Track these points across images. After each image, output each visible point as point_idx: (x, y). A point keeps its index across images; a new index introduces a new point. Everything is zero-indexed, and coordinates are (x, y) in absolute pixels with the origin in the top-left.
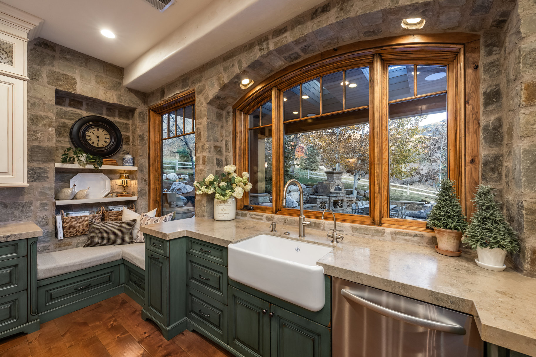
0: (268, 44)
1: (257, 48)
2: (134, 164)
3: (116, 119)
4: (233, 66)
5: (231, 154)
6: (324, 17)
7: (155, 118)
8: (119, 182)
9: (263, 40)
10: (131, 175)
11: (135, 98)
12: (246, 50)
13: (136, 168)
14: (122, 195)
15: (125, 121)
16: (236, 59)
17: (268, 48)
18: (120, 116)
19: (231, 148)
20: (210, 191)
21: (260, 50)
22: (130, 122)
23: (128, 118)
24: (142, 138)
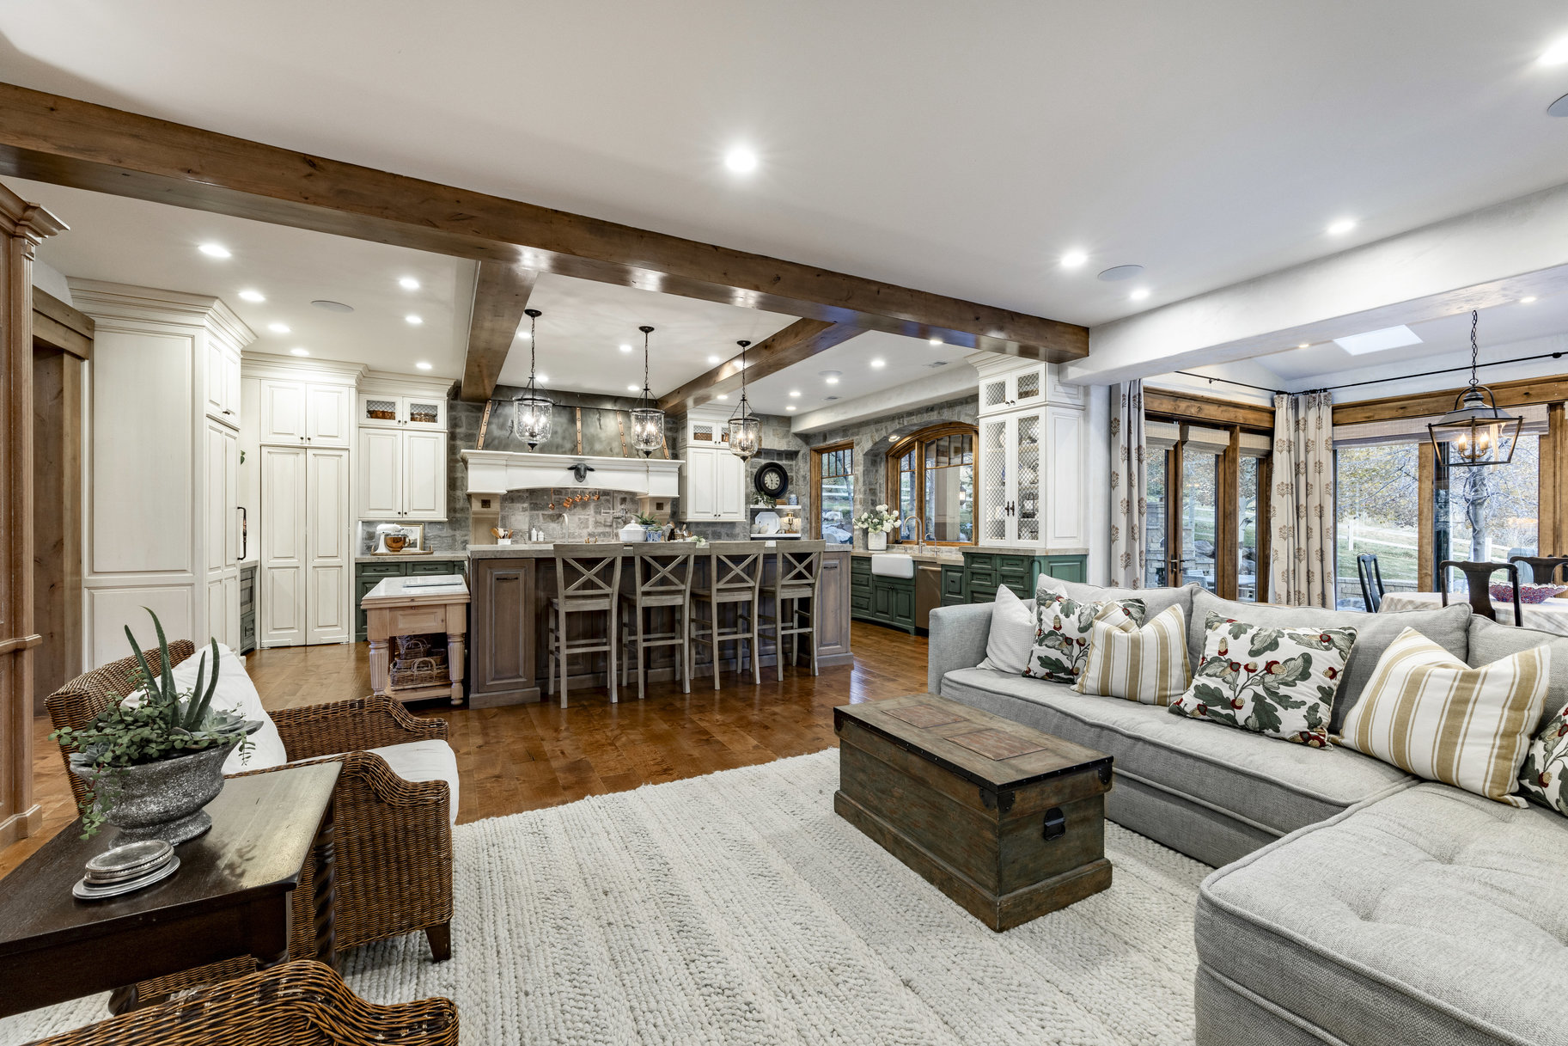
2: (798, 503)
3: (783, 463)
4: (884, 429)
5: (883, 496)
6: (932, 413)
7: (815, 456)
8: (786, 520)
10: (795, 514)
11: (799, 441)
14: (789, 532)
15: (790, 463)
16: (884, 425)
18: (787, 458)
19: (884, 489)
20: (865, 526)
22: (794, 463)
23: (792, 459)
24: (804, 477)
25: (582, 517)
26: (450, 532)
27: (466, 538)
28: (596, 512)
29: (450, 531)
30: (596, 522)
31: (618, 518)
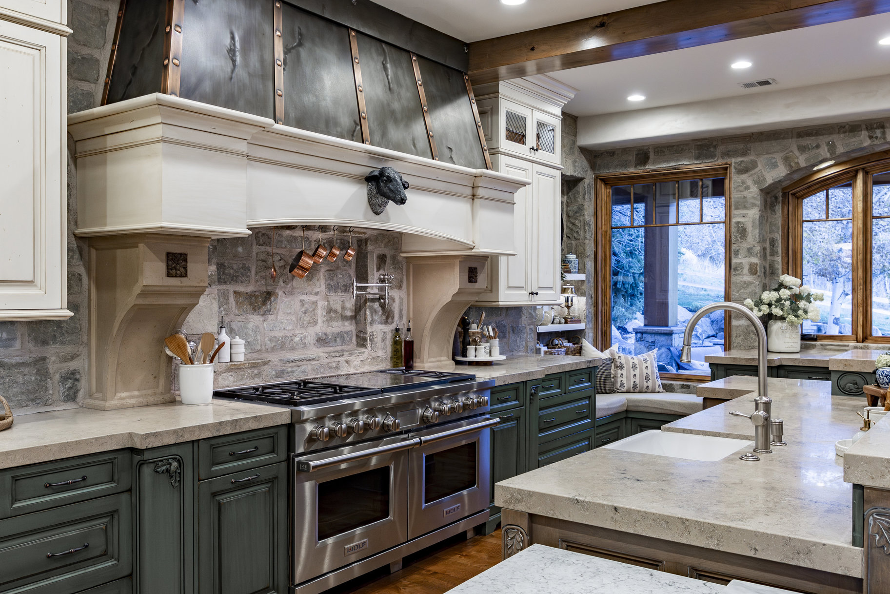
0: (884, 133)
1: (864, 134)
2: (581, 271)
4: (818, 147)
5: (780, 259)
7: (603, 191)
9: (875, 126)
12: (844, 132)
13: (582, 277)
16: (823, 140)
17: (884, 138)
19: (780, 250)
21: (871, 137)
25: (305, 298)
26: (34, 351)
27: (73, 365)
28: (329, 287)
29: (31, 345)
30: (330, 311)
31: (373, 300)
